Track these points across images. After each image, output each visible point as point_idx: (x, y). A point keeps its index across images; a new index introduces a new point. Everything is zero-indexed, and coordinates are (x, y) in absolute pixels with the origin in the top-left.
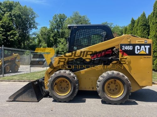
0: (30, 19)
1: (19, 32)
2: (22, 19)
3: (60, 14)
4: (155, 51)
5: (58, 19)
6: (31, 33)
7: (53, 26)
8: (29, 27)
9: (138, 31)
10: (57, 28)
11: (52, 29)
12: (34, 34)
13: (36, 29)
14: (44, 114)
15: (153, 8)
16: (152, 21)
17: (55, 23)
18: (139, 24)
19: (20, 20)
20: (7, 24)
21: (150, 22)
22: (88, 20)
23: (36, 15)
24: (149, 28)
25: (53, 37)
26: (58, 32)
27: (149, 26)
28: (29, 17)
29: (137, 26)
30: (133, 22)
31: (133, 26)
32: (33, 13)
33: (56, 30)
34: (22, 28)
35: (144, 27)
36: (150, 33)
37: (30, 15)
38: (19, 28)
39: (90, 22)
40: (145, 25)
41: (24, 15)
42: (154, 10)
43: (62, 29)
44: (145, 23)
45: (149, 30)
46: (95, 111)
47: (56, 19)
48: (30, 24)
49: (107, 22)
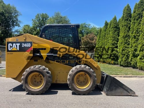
0: (13, 17)
1: (1, 29)
2: (5, 17)
3: (43, 14)
4: (123, 49)
5: (41, 18)
6: (13, 30)
7: (35, 24)
8: (12, 24)
9: (110, 32)
10: (40, 27)
11: (34, 27)
12: (16, 31)
13: (18, 27)
14: (23, 104)
15: (123, 13)
16: (122, 24)
17: (38, 22)
18: (111, 27)
19: (3, 17)
21: (120, 25)
22: (68, 21)
23: (19, 13)
24: (119, 30)
27: (119, 28)
28: (13, 15)
29: (110, 28)
30: (107, 24)
31: (107, 28)
32: (16, 11)
33: (38, 28)
34: (4, 26)
35: (115, 29)
36: (120, 35)
37: (13, 13)
38: (2, 25)
39: (70, 22)
40: (116, 27)
41: (8, 13)
42: (124, 15)
44: (116, 25)
45: (119, 32)
46: (69, 100)
47: (38, 18)
48: (13, 22)
49: (85, 23)
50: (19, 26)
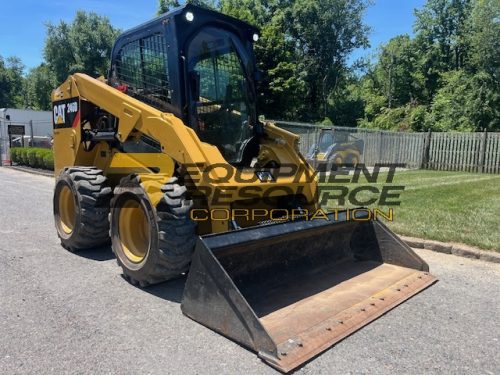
2: (320, 22)
10: (443, 35)
11: (422, 38)
12: (359, 65)
13: (364, 47)
20: (269, 46)
23: (364, 1)
25: (424, 70)
26: (445, 47)
33: (437, 41)
43: (458, 34)
48: (348, 34)
50: (365, 44)
